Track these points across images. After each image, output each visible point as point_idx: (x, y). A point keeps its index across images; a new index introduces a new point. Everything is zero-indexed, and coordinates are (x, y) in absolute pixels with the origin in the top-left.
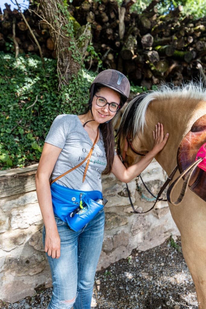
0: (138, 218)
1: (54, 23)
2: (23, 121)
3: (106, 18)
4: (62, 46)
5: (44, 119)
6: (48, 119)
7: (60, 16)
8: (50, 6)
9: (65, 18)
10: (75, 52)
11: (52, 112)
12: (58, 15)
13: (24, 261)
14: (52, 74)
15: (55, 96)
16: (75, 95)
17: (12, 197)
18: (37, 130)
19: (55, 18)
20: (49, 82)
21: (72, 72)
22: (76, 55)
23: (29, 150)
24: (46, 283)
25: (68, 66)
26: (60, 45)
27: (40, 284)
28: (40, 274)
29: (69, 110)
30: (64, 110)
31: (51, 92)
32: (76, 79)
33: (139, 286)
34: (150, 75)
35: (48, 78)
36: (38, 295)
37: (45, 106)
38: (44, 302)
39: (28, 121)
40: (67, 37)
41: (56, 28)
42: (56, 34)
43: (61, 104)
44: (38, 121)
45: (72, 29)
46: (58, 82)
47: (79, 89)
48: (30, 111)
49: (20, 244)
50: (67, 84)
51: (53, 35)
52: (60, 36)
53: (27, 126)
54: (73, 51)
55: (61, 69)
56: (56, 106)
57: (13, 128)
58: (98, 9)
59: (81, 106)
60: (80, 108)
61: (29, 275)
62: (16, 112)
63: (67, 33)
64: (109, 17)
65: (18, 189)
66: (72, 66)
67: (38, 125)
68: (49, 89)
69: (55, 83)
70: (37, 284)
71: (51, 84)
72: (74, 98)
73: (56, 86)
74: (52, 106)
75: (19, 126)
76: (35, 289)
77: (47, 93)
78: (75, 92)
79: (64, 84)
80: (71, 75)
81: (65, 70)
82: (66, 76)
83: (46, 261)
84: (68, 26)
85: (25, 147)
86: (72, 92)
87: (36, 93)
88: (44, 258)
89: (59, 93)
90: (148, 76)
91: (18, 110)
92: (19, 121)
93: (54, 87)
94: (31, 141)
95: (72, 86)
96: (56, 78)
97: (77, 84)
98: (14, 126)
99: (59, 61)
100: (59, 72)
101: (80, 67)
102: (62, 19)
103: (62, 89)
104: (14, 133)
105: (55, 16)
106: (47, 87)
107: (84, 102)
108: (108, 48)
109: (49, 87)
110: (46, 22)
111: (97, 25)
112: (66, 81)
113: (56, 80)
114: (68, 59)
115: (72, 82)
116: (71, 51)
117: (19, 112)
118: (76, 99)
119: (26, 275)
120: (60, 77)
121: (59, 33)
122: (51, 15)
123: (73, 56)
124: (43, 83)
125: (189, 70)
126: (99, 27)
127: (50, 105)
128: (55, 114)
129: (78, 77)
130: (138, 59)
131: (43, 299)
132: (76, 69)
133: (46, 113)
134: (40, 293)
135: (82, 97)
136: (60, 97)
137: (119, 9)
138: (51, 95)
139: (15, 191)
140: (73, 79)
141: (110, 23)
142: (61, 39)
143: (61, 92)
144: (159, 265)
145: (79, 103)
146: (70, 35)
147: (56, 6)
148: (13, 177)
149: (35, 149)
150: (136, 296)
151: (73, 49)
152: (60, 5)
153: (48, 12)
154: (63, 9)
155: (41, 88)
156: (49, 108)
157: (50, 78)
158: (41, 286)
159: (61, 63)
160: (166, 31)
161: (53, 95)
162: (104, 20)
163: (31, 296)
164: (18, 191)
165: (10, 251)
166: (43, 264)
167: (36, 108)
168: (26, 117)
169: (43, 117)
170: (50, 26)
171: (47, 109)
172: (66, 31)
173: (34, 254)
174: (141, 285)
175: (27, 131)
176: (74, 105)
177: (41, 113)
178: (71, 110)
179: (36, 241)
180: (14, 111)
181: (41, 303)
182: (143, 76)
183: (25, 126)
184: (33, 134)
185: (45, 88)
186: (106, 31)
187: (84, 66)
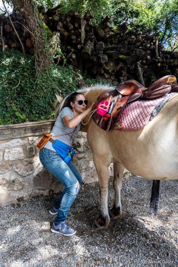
0: (84, 161)
1: (34, 32)
2: (9, 97)
3: (72, 27)
4: (39, 48)
5: (24, 97)
6: (27, 97)
7: (39, 28)
8: (32, 21)
9: (42, 29)
10: (48, 52)
11: (30, 92)
12: (38, 27)
13: (11, 181)
14: (31, 66)
15: (33, 81)
16: (46, 81)
17: (6, 141)
18: (19, 104)
19: (35, 29)
20: (28, 71)
21: (45, 65)
22: (48, 54)
23: (14, 117)
24: (24, 196)
25: (43, 61)
26: (37, 47)
27: (20, 197)
28: (21, 190)
29: (42, 92)
30: (38, 91)
31: (30, 78)
32: (48, 71)
33: (83, 201)
34: (103, 72)
35: (28, 69)
36: (19, 203)
37: (25, 88)
38: (23, 207)
39: (12, 98)
40: (43, 42)
41: (36, 36)
42: (35, 40)
43: (36, 87)
44: (20, 98)
45: (46, 37)
46: (35, 72)
47: (49, 77)
48: (14, 91)
49: (9, 170)
50: (42, 73)
51: (33, 40)
52: (38, 41)
53: (11, 101)
54: (47, 52)
55: (38, 63)
56: (33, 88)
57: (2, 102)
58: (65, 20)
59: (50, 89)
60: (50, 91)
61: (14, 190)
62: (4, 91)
63: (43, 39)
64: (74, 26)
65: (9, 136)
66: (46, 62)
67: (20, 101)
68: (29, 76)
69: (33, 72)
70: (19, 197)
71: (30, 73)
72: (46, 83)
73: (33, 74)
74: (30, 88)
75: (6, 101)
76: (17, 199)
77: (27, 79)
78: (46, 79)
79: (39, 74)
80: (45, 68)
81: (41, 64)
82: (41, 68)
83: (25, 182)
84: (44, 35)
85: (10, 114)
86: (45, 79)
87: (19, 79)
88: (24, 180)
89: (36, 80)
90: (101, 72)
91: (5, 90)
92: (6, 97)
93: (32, 75)
94: (15, 111)
95: (45, 75)
96: (34, 69)
97: (48, 74)
98: (2, 101)
99: (37, 58)
100: (36, 65)
101: (51, 62)
102: (40, 30)
103: (38, 77)
104: (2, 105)
105: (35, 27)
106: (27, 75)
107: (52, 86)
108: (72, 49)
109: (28, 75)
110: (29, 31)
111: (64, 32)
112: (41, 72)
113: (34, 71)
114: (43, 56)
115: (45, 72)
116: (45, 51)
117: (6, 91)
118: (47, 84)
119: (12, 190)
120: (37, 68)
121: (38, 39)
122: (33, 27)
123: (46, 55)
124: (24, 71)
125: (131, 70)
126: (66, 34)
127: (29, 87)
128: (32, 94)
129: (49, 70)
130: (93, 60)
131: (22, 205)
132: (48, 63)
133: (25, 93)
134: (20, 202)
135: (52, 83)
136: (37, 82)
137: (82, 21)
138: (30, 80)
139: (8, 137)
140: (45, 70)
141: (74, 31)
142: (39, 43)
143: (37, 78)
144: (96, 191)
145: (49, 87)
146: (45, 41)
147: (36, 21)
148: (7, 128)
149: (18, 116)
150: (80, 205)
151: (47, 50)
152: (39, 20)
153: (31, 25)
154: (41, 24)
155: (22, 75)
156: (28, 89)
157: (29, 69)
158: (21, 198)
159: (38, 59)
160: (115, 40)
161: (31, 80)
162: (70, 28)
163: (15, 203)
164: (9, 137)
165: (3, 174)
166: (23, 184)
167: (19, 89)
168: (11, 95)
169: (23, 96)
170: (32, 34)
171: (27, 90)
172: (42, 38)
173: (18, 177)
174: (84, 200)
175: (12, 104)
176: (46, 88)
177: (22, 92)
178: (43, 91)
179: (20, 169)
180: (2, 90)
181: (21, 207)
182: (97, 72)
183: (10, 101)
184: (16, 107)
185: (26, 75)
186: (71, 37)
187: (53, 62)
